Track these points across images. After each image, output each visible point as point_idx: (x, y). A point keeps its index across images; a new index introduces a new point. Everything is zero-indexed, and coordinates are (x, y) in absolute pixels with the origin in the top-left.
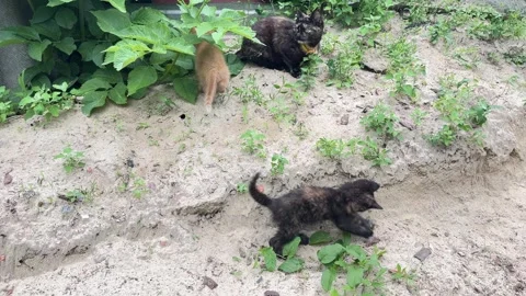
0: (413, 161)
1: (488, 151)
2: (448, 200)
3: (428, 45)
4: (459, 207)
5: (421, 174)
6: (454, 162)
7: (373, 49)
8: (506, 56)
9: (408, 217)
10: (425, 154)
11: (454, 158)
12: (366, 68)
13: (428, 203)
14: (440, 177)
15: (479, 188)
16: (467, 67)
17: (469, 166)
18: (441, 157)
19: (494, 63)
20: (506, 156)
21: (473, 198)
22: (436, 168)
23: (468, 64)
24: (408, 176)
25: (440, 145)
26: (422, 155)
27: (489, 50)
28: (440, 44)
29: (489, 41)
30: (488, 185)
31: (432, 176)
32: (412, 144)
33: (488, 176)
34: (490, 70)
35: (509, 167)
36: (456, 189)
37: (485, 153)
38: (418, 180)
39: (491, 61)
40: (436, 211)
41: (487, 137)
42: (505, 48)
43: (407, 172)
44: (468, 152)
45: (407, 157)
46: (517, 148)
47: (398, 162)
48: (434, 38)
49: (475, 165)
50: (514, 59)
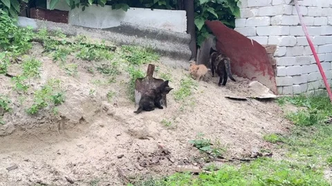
0: (17, 123)
1: (63, 118)
2: (42, 144)
3: (51, 62)
4: (48, 147)
5: (22, 129)
6: (42, 123)
7: (16, 64)
8: (99, 69)
9: (14, 152)
10: (24, 119)
11: (41, 121)
12: (7, 75)
13: (29, 146)
14: (34, 131)
15: (60, 137)
16: (70, 75)
17: (51, 125)
18: (34, 120)
19: (91, 73)
20: (77, 121)
21: (57, 142)
22: (31, 126)
23: (71, 73)
24: (14, 131)
25: (33, 114)
26: (22, 120)
27: (89, 66)
28: (59, 62)
29: (90, 61)
31: (30, 131)
32: (18, 114)
33: (66, 131)
34: (87, 76)
35: (80, 127)
36: (47, 138)
37: (60, 119)
38: (21, 133)
39: (89, 71)
40: (33, 150)
41: (62, 110)
42: (99, 64)
43: (14, 129)
44: (50, 117)
45: (14, 121)
46: (84, 116)
47: (8, 124)
48: (56, 58)
49: (56, 125)
50: (104, 70)
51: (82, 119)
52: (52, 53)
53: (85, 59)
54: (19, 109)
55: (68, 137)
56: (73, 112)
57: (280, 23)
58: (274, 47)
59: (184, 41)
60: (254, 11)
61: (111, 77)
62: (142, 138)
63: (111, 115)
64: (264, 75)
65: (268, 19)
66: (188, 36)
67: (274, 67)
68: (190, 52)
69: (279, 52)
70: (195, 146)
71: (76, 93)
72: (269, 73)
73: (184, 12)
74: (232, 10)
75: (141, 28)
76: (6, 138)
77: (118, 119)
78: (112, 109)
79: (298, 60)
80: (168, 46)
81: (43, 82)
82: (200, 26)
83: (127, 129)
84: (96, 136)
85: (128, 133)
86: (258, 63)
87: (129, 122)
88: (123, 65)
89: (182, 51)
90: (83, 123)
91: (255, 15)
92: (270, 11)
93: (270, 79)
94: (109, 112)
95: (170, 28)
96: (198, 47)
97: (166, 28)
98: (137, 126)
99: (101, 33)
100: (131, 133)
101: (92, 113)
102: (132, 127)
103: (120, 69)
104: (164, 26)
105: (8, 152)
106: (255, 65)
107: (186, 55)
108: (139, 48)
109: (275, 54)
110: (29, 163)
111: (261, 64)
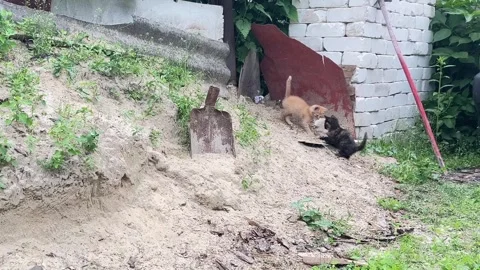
0: (28, 186)
1: (100, 175)
2: (65, 222)
3: (51, 76)
4: (77, 229)
5: (37, 198)
6: (68, 185)
8: (126, 92)
9: (25, 241)
10: (39, 179)
11: (68, 182)
13: (45, 227)
14: (56, 201)
15: (94, 210)
17: (83, 189)
18: (56, 181)
19: (116, 98)
20: (118, 181)
21: (89, 220)
22: (51, 191)
23: (90, 97)
24: (23, 201)
25: (52, 169)
26: (36, 179)
27: (111, 86)
28: (64, 77)
29: (110, 77)
30: (104, 208)
31: (47, 200)
32: (27, 169)
33: (102, 198)
34: (111, 104)
35: (121, 191)
36: (73, 212)
37: (96, 177)
38: (33, 205)
39: (112, 95)
40: (54, 235)
41: (98, 161)
42: (125, 84)
43: (22, 197)
44: (81, 176)
45: (22, 182)
46: (128, 173)
47: (12, 187)
48: (58, 71)
49: (89, 188)
50: (133, 93)
51: (125, 178)
52: (50, 63)
53: (104, 74)
54: (27, 160)
56: (111, 166)
57: (361, 33)
58: (352, 69)
59: (219, 54)
60: (320, 14)
61: (146, 107)
62: (217, 209)
63: (162, 170)
64: (336, 110)
65: (343, 26)
66: (225, 47)
67: (353, 98)
68: (227, 72)
69: (359, 75)
70: (301, 219)
72: (344, 108)
73: (220, 9)
74: (287, 11)
75: (162, 28)
76: (9, 214)
77: (176, 176)
78: (164, 161)
80: (200, 61)
81: (50, 110)
82: (245, 31)
83: (192, 193)
84: (150, 207)
85: (195, 200)
86: (329, 91)
87: (193, 182)
88: (161, 88)
89: (218, 69)
90: (126, 184)
91: (321, 19)
92: (346, 14)
93: (346, 115)
94: (159, 165)
95: (201, 32)
96: (241, 64)
97: (195, 32)
98: (208, 189)
100: (201, 200)
101: (137, 167)
102: (201, 191)
103: (158, 93)
104: (193, 28)
105: (13, 240)
106: (323, 95)
107: (223, 75)
109: (354, 78)
110: (56, 259)
111: (333, 94)
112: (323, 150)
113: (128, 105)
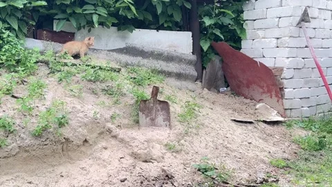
0: (21, 144)
1: (67, 140)
2: (45, 165)
3: (56, 83)
4: (51, 169)
5: (26, 151)
6: (46, 145)
7: (22, 85)
8: (103, 90)
10: (28, 141)
11: (45, 143)
12: (13, 96)
13: (32, 167)
14: (38, 153)
15: (64, 159)
16: (75, 96)
17: (55, 147)
18: (38, 142)
19: (96, 94)
20: (80, 143)
21: (60, 164)
22: (34, 148)
23: (76, 95)
24: (18, 152)
25: (37, 136)
26: (26, 141)
27: (94, 87)
28: (64, 83)
29: (94, 82)
31: (34, 153)
32: (22, 135)
33: (70, 153)
34: (91, 98)
35: (83, 149)
36: (50, 160)
37: (64, 140)
38: (25, 155)
39: (94, 92)
40: (37, 172)
41: (66, 132)
42: (104, 86)
43: (18, 150)
44: (54, 139)
45: (19, 142)
46: (88, 138)
47: (13, 145)
48: (61, 80)
49: (60, 147)
50: (108, 92)
51: (86, 141)
52: (58, 75)
53: (90, 81)
54: (23, 130)
55: (71, 159)
56: (77, 134)
57: (287, 45)
58: (281, 70)
59: (190, 62)
60: (260, 33)
61: (115, 99)
62: (146, 161)
63: (115, 137)
64: (271, 97)
65: (275, 41)
66: (194, 58)
67: (282, 89)
68: (195, 74)
69: (286, 74)
70: (199, 170)
71: (81, 115)
72: (277, 96)
73: (190, 34)
74: (239, 32)
76: (10, 160)
77: (122, 141)
78: (116, 131)
79: (306, 83)
80: (173, 67)
81: (48, 103)
82: (205, 47)
83: (131, 151)
84: (100, 159)
85: (131, 156)
86: (265, 85)
87: (132, 144)
88: (127, 86)
89: (187, 72)
90: (87, 144)
91: (261, 36)
92: (277, 33)
93: (278, 101)
94: (113, 134)
95: (176, 49)
96: (204, 68)
97: (172, 50)
98: (141, 149)
99: (107, 54)
100: (135, 156)
101: (95, 135)
102: (136, 150)
103: (124, 91)
104: (170, 47)
105: (12, 174)
106: (262, 87)
107: (191, 76)
108: (145, 69)
109: (283, 76)
110: (32, 185)
111: (268, 86)
112: (252, 125)
113: (104, 98)
